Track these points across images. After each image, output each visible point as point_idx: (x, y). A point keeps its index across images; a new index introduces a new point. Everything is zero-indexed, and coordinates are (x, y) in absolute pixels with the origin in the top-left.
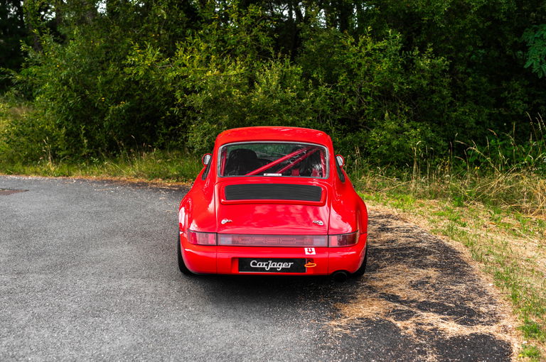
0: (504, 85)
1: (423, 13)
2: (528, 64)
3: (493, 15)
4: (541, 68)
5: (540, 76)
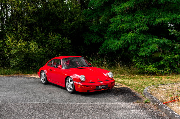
1: (64, 29)
4: (88, 43)
5: (88, 45)
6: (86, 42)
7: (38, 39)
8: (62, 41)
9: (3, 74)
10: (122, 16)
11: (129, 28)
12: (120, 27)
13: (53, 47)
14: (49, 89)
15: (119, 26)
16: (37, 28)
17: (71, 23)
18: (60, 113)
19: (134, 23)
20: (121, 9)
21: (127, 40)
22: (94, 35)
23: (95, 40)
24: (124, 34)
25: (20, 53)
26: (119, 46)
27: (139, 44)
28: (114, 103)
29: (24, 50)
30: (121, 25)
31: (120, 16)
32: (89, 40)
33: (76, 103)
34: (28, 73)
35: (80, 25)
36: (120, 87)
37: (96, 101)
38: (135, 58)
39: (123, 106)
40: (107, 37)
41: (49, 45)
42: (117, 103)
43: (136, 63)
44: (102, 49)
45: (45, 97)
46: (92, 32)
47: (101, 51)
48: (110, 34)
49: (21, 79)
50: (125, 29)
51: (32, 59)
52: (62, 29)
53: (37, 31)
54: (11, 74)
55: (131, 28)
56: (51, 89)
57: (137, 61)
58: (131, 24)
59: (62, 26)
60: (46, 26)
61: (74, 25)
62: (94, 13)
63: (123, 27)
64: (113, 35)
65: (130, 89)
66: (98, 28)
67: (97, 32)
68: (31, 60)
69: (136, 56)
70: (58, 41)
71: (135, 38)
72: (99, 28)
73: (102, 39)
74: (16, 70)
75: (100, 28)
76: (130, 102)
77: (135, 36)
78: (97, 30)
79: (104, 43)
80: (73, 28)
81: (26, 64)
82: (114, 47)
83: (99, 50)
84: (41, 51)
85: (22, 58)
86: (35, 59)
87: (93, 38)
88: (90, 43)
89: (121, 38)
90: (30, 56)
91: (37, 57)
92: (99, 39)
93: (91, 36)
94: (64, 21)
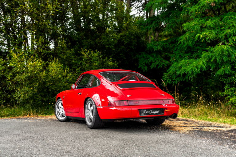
1: (106, 45)
2: (139, 67)
3: (130, 47)
4: (144, 68)
6: (141, 67)
7: (63, 58)
8: (103, 62)
9: (4, 116)
10: (201, 20)
11: (216, 37)
12: (199, 36)
14: (77, 132)
15: (198, 34)
19: (224, 29)
20: (199, 7)
21: (214, 57)
22: (154, 56)
23: (155, 64)
24: (208, 49)
25: (31, 79)
26: (201, 68)
27: (234, 65)
29: (39, 74)
30: (201, 34)
31: (199, 20)
32: (147, 65)
38: (228, 89)
40: (175, 58)
43: (229, 99)
44: (168, 76)
45: (65, 147)
46: (151, 52)
48: (181, 54)
49: (30, 121)
50: (209, 40)
51: (52, 90)
52: (103, 44)
54: (17, 115)
55: (219, 38)
56: (82, 132)
57: (232, 94)
58: (218, 32)
59: (103, 39)
61: (122, 38)
63: (205, 36)
67: (159, 52)
69: (229, 86)
70: (96, 61)
71: (229, 53)
72: (162, 45)
73: (167, 62)
74: (25, 109)
77: (228, 51)
78: (159, 47)
79: (171, 67)
80: (120, 42)
81: (42, 99)
82: (192, 68)
83: (163, 78)
84: (68, 77)
85: (36, 88)
86: (57, 89)
87: (152, 61)
88: (147, 68)
89: (203, 55)
90: (48, 84)
91: (60, 86)
92: (162, 62)
93: (150, 57)
94: (106, 30)
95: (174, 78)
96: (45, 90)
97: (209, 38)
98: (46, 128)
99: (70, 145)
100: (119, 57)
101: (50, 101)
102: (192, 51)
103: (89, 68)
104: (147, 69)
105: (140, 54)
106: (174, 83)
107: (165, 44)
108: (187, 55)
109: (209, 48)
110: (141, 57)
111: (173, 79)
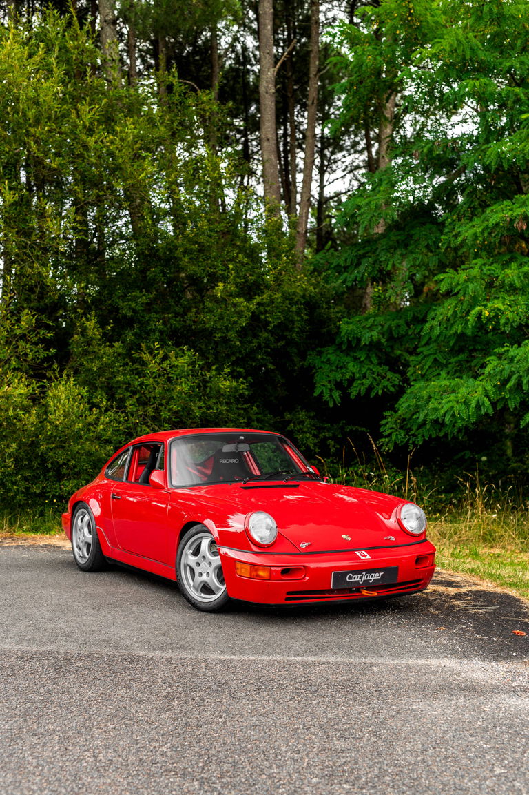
0: (288, 416)
1: (216, 330)
2: (316, 393)
3: (285, 334)
4: (331, 396)
5: (331, 405)
6: (322, 392)
7: (89, 370)
8: (205, 382)
10: (490, 265)
12: (480, 314)
13: (161, 408)
15: (478, 308)
16: (88, 320)
17: (249, 299)
18: (108, 698)
20: (487, 227)
21: (515, 376)
22: (362, 359)
23: (362, 384)
24: (501, 350)
26: (478, 407)
28: (420, 662)
29: (20, 419)
30: (485, 306)
31: (484, 264)
32: (339, 385)
33: (216, 656)
34: (35, 530)
35: (294, 309)
36: (463, 590)
37: (322, 649)
39: (463, 675)
40: (421, 369)
41: (143, 403)
42: (434, 662)
44: (395, 423)
46: (352, 346)
47: (390, 435)
48: (439, 357)
50: (506, 323)
51: (55, 463)
52: (207, 326)
53: (90, 333)
56: (111, 589)
59: (207, 312)
60: (134, 311)
61: (262, 309)
62: (364, 256)
63: (497, 314)
64: (453, 360)
65: (518, 600)
66: (382, 326)
67: (374, 346)
68: (50, 465)
70: (183, 379)
72: (385, 328)
75: (390, 328)
76: (505, 659)
78: (375, 334)
79: (405, 396)
80: (257, 321)
81: (26, 488)
82: (452, 407)
83: (381, 426)
84: (101, 427)
85: (10, 456)
86: (69, 460)
87: (354, 374)
88: (339, 395)
89: (486, 369)
90: (43, 447)
91: (78, 452)
92: (384, 378)
93: (348, 363)
94: (216, 288)
95: (414, 428)
96: (35, 464)
97: (508, 318)
98: (28, 574)
99: (75, 620)
100: (254, 364)
101: (48, 492)
102: (470, 348)
103: (163, 398)
104: (339, 399)
105: (320, 354)
106: (413, 442)
107: (394, 324)
108: (456, 359)
109: (506, 348)
110: (323, 362)
111: (410, 429)
